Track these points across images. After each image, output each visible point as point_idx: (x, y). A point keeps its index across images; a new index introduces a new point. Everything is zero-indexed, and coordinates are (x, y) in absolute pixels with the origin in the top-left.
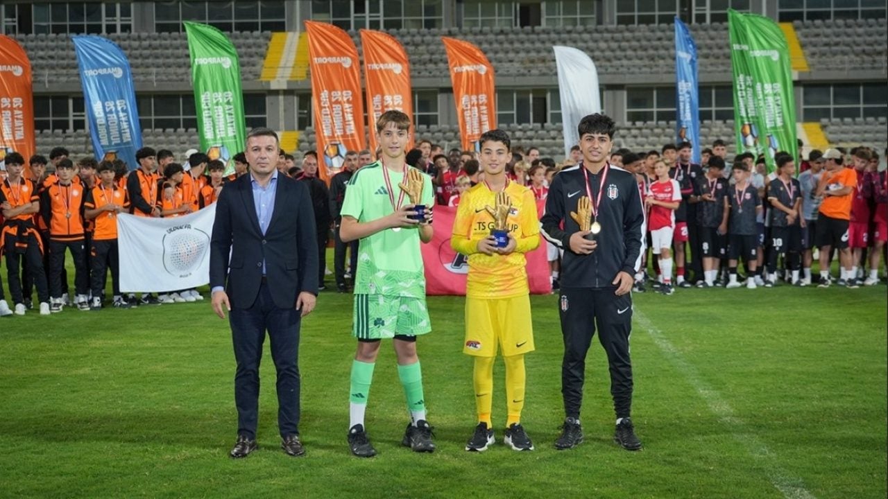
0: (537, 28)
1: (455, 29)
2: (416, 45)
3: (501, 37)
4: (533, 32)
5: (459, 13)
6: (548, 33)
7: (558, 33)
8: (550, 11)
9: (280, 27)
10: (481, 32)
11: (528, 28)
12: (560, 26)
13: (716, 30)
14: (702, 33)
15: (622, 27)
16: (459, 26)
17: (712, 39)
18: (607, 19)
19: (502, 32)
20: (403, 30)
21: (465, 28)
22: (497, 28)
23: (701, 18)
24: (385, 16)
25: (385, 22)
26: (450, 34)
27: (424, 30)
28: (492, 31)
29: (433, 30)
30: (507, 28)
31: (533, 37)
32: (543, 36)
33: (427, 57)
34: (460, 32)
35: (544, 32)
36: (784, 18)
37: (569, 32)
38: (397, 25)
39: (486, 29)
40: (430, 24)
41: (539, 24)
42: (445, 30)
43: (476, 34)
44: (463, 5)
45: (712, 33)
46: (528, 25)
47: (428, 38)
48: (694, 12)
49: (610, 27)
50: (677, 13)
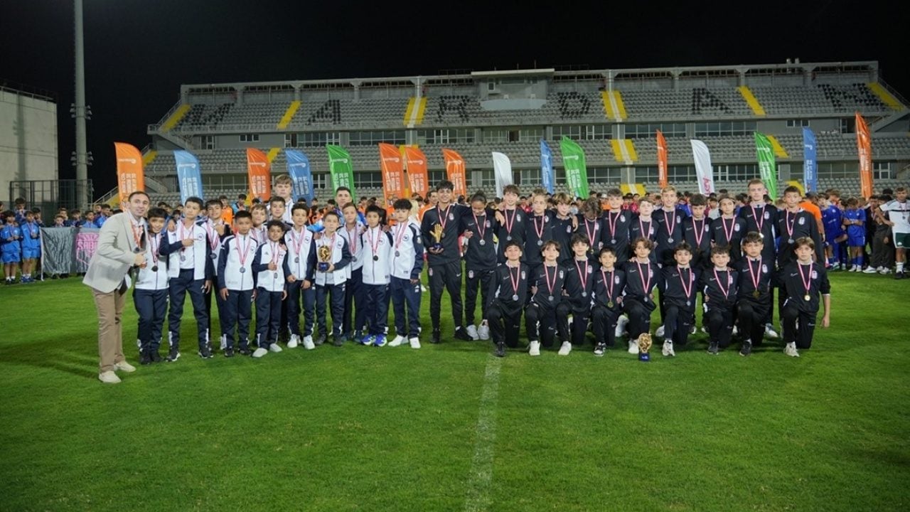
0: (517, 142)
1: (480, 143)
2: (463, 150)
3: (501, 146)
4: (515, 144)
5: (482, 136)
6: (522, 144)
7: (526, 144)
8: (523, 134)
9: (403, 142)
10: (492, 144)
11: (513, 142)
12: (527, 141)
13: (597, 142)
14: (590, 144)
15: (555, 141)
16: (482, 141)
17: (595, 146)
18: (548, 138)
19: (501, 144)
20: (457, 143)
21: (485, 142)
22: (499, 142)
23: (590, 137)
24: (450, 136)
25: (450, 140)
26: (478, 145)
27: (466, 143)
28: (496, 144)
29: (471, 143)
30: (503, 142)
31: (515, 146)
32: (519, 146)
33: (467, 155)
35: (520, 143)
36: (627, 137)
37: (531, 144)
38: (455, 141)
39: (494, 142)
40: (469, 140)
41: (518, 140)
42: (475, 143)
43: (489, 145)
44: (484, 132)
45: (595, 144)
46: (513, 140)
47: (468, 147)
48: (587, 135)
49: (549, 141)
50: (580, 135)
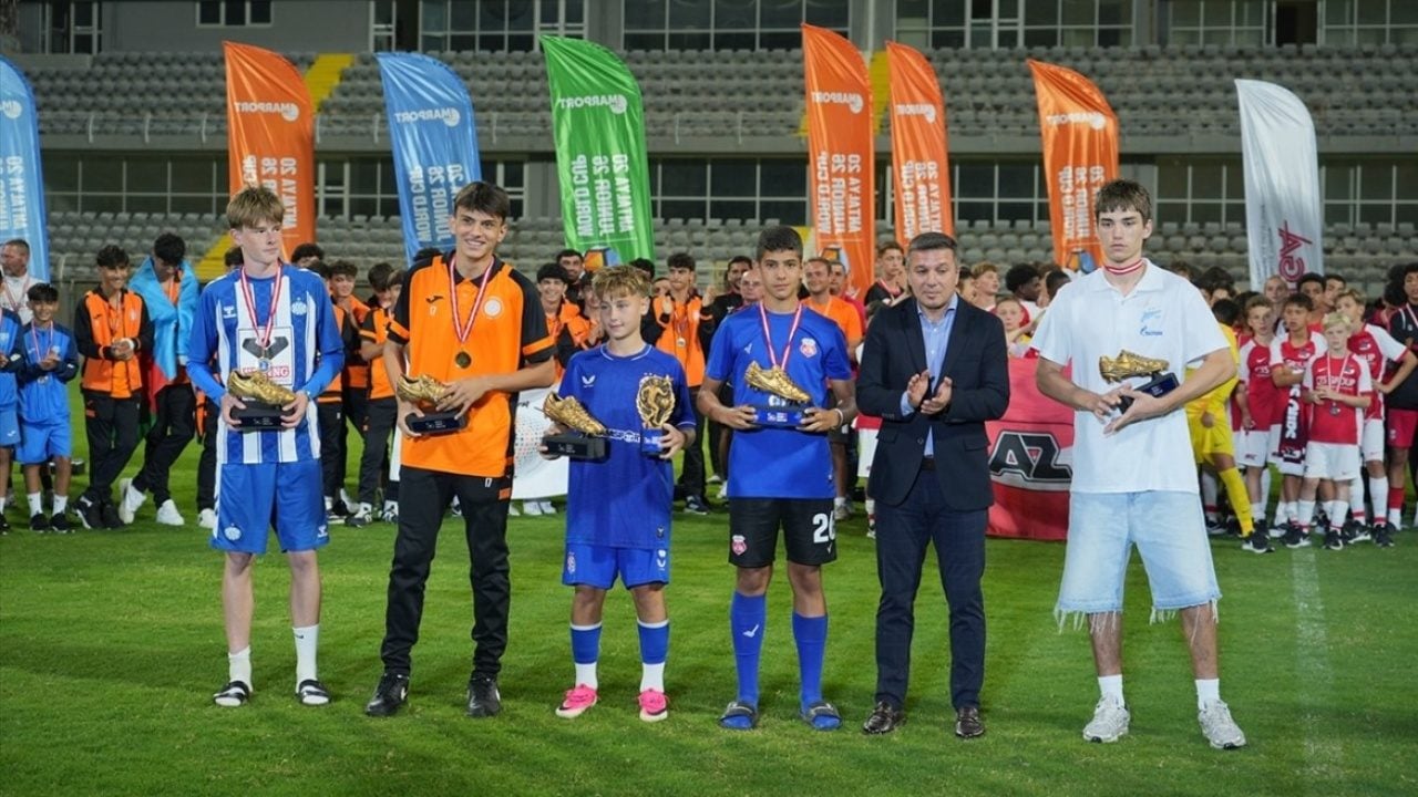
0: (1307, 47)
1: (1154, 48)
4: (1300, 54)
5: (1163, 21)
6: (1329, 57)
7: (1348, 57)
8: (1335, 15)
10: (1202, 54)
11: (1290, 48)
12: (1353, 42)
16: (1163, 42)
19: (1241, 54)
20: (1058, 49)
21: (1173, 46)
22: (1232, 45)
24: (1027, 22)
25: (1027, 34)
26: (1144, 56)
27: (1097, 49)
28: (1221, 53)
29: (1113, 49)
30: (1251, 47)
31: (1299, 63)
32: (1319, 62)
34: (1163, 53)
35: (1320, 54)
37: (1368, 55)
38: (1048, 39)
39: (1212, 48)
40: (1108, 39)
41: (1313, 40)
42: (1134, 48)
43: (1191, 58)
44: (1170, 5)
46: (1293, 40)
47: (1104, 64)
